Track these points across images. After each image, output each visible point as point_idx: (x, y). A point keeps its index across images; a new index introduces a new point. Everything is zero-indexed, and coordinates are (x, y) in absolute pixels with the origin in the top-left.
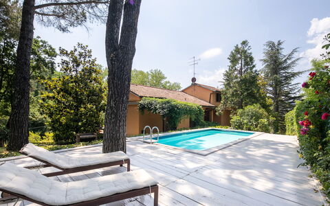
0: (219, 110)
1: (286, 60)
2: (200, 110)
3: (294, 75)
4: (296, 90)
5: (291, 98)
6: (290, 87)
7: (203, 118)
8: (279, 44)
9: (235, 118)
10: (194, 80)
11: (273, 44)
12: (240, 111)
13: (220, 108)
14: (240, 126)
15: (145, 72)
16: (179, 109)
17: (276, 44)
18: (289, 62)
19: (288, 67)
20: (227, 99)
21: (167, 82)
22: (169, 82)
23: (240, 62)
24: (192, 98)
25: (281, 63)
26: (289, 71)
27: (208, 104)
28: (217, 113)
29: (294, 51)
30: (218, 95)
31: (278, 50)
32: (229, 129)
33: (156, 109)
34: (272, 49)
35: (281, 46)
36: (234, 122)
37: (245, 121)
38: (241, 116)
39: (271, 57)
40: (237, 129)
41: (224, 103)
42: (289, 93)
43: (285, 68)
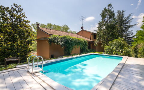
0: (96, 43)
1: (126, 19)
2: (85, 42)
3: (130, 26)
4: (130, 34)
5: (128, 38)
6: (128, 33)
7: (87, 47)
8: (123, 12)
9: (106, 47)
10: (82, 28)
11: (120, 12)
12: (110, 42)
13: (96, 42)
14: (110, 52)
15: (60, 26)
16: (72, 41)
17: (121, 12)
18: (127, 20)
19: (127, 23)
20: (100, 37)
21: (70, 31)
22: (71, 31)
23: (107, 16)
24: (81, 37)
25: (124, 21)
26: (128, 25)
27: (89, 40)
28: (95, 45)
29: (130, 15)
30: (95, 36)
31: (122, 15)
32: (103, 54)
33: (58, 42)
34: (120, 15)
35: (124, 13)
36: (107, 50)
37: (114, 49)
38: (111, 46)
39: (119, 18)
40: (108, 54)
41: (99, 39)
42: (127, 35)
43: (125, 23)
